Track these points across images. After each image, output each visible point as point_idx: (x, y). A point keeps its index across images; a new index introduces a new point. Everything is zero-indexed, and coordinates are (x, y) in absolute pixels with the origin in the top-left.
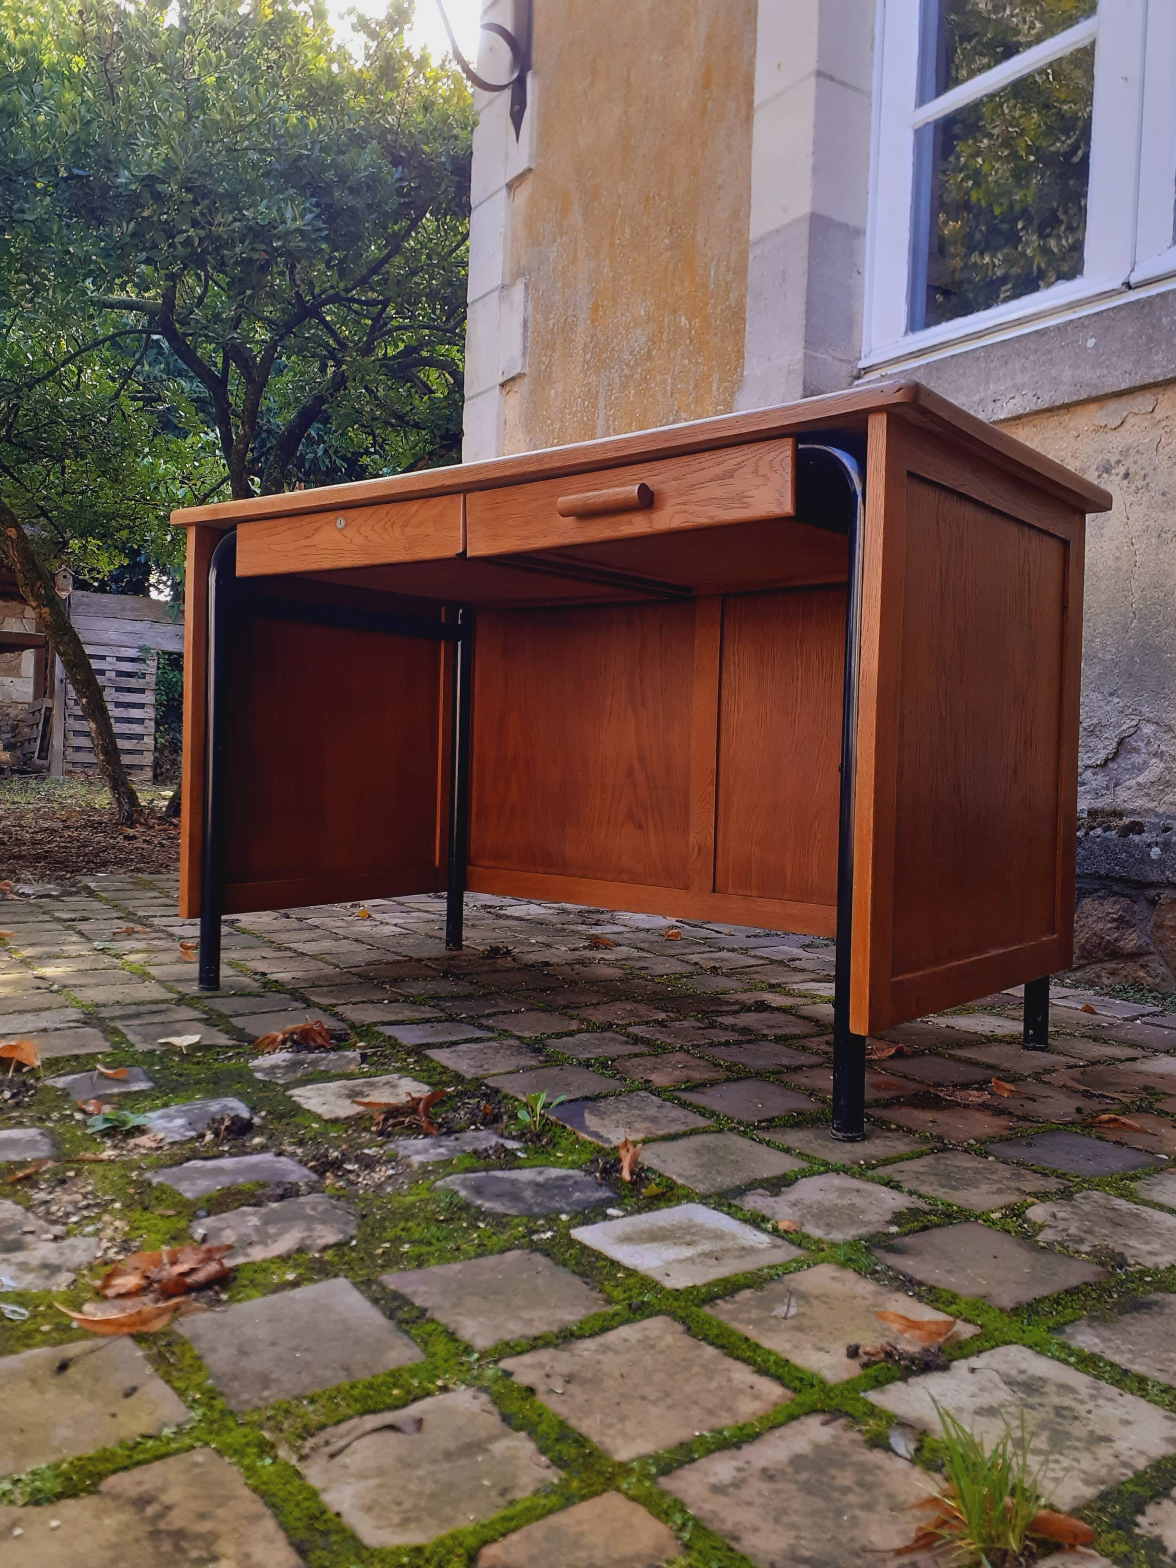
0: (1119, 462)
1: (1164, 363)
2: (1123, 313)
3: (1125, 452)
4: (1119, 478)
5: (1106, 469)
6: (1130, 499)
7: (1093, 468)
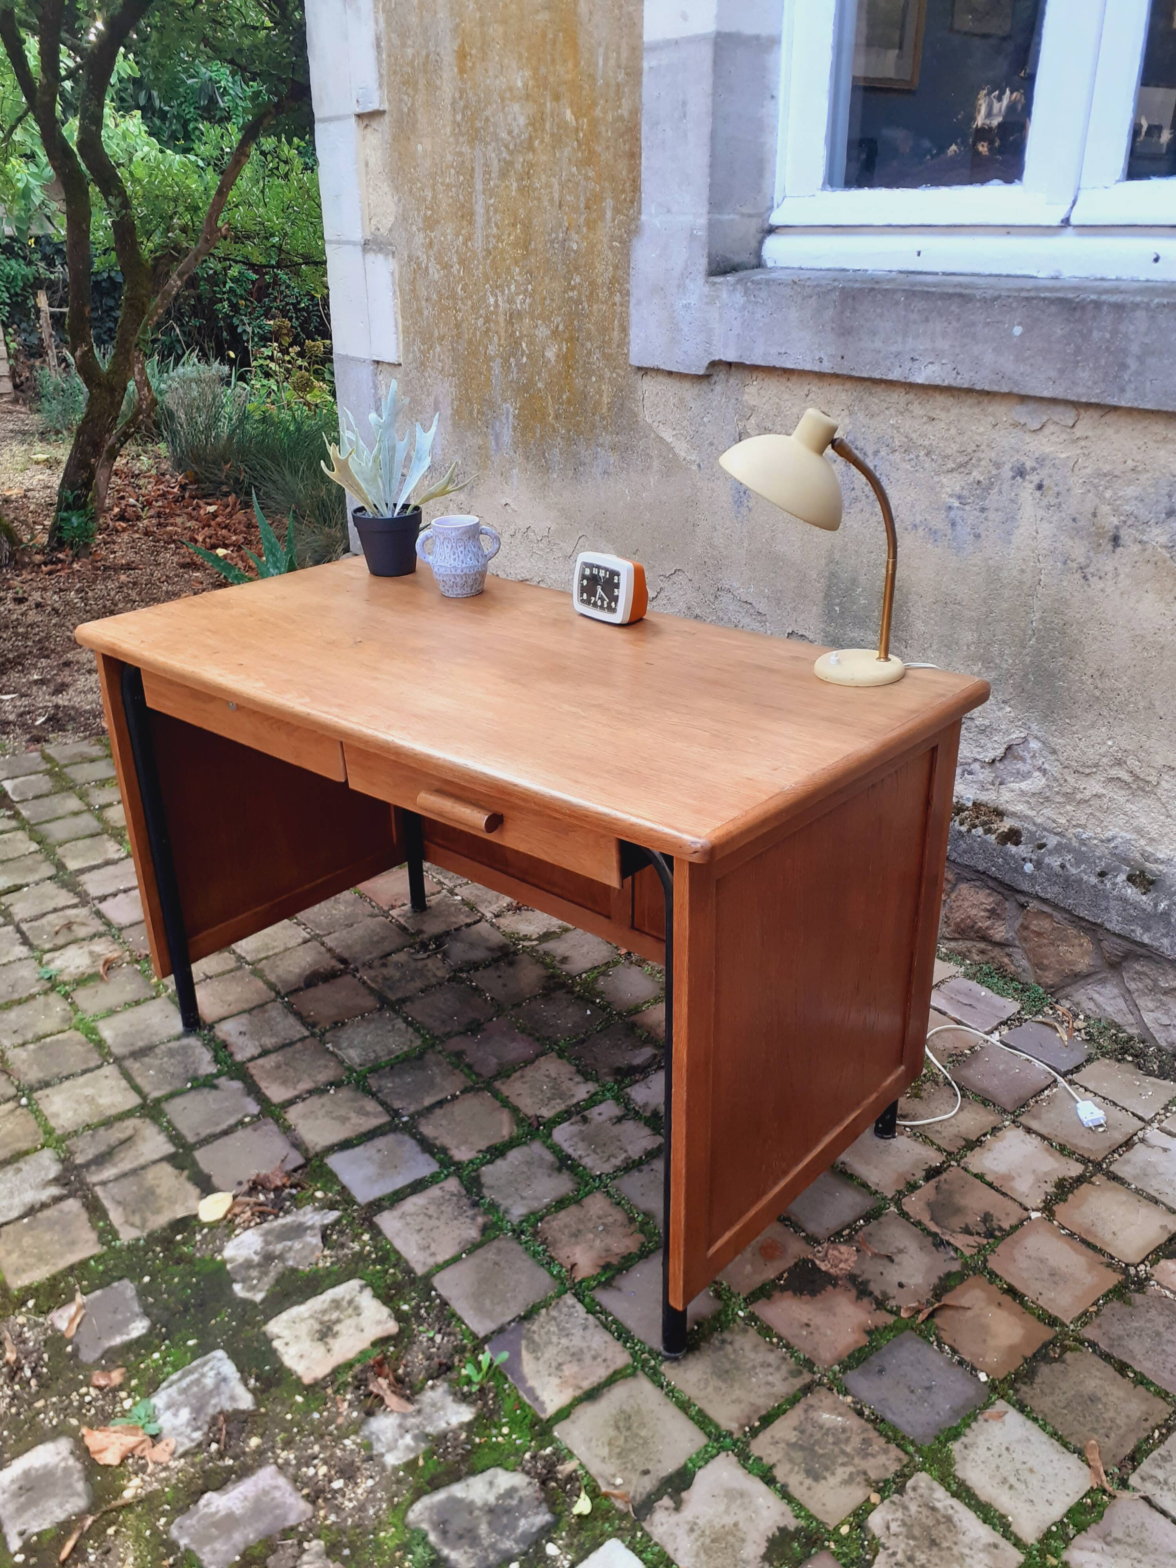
0: (1034, 469)
1: (1090, 383)
2: (1053, 309)
3: (1041, 461)
4: (1032, 486)
5: (1021, 472)
6: (1041, 513)
7: (1008, 466)
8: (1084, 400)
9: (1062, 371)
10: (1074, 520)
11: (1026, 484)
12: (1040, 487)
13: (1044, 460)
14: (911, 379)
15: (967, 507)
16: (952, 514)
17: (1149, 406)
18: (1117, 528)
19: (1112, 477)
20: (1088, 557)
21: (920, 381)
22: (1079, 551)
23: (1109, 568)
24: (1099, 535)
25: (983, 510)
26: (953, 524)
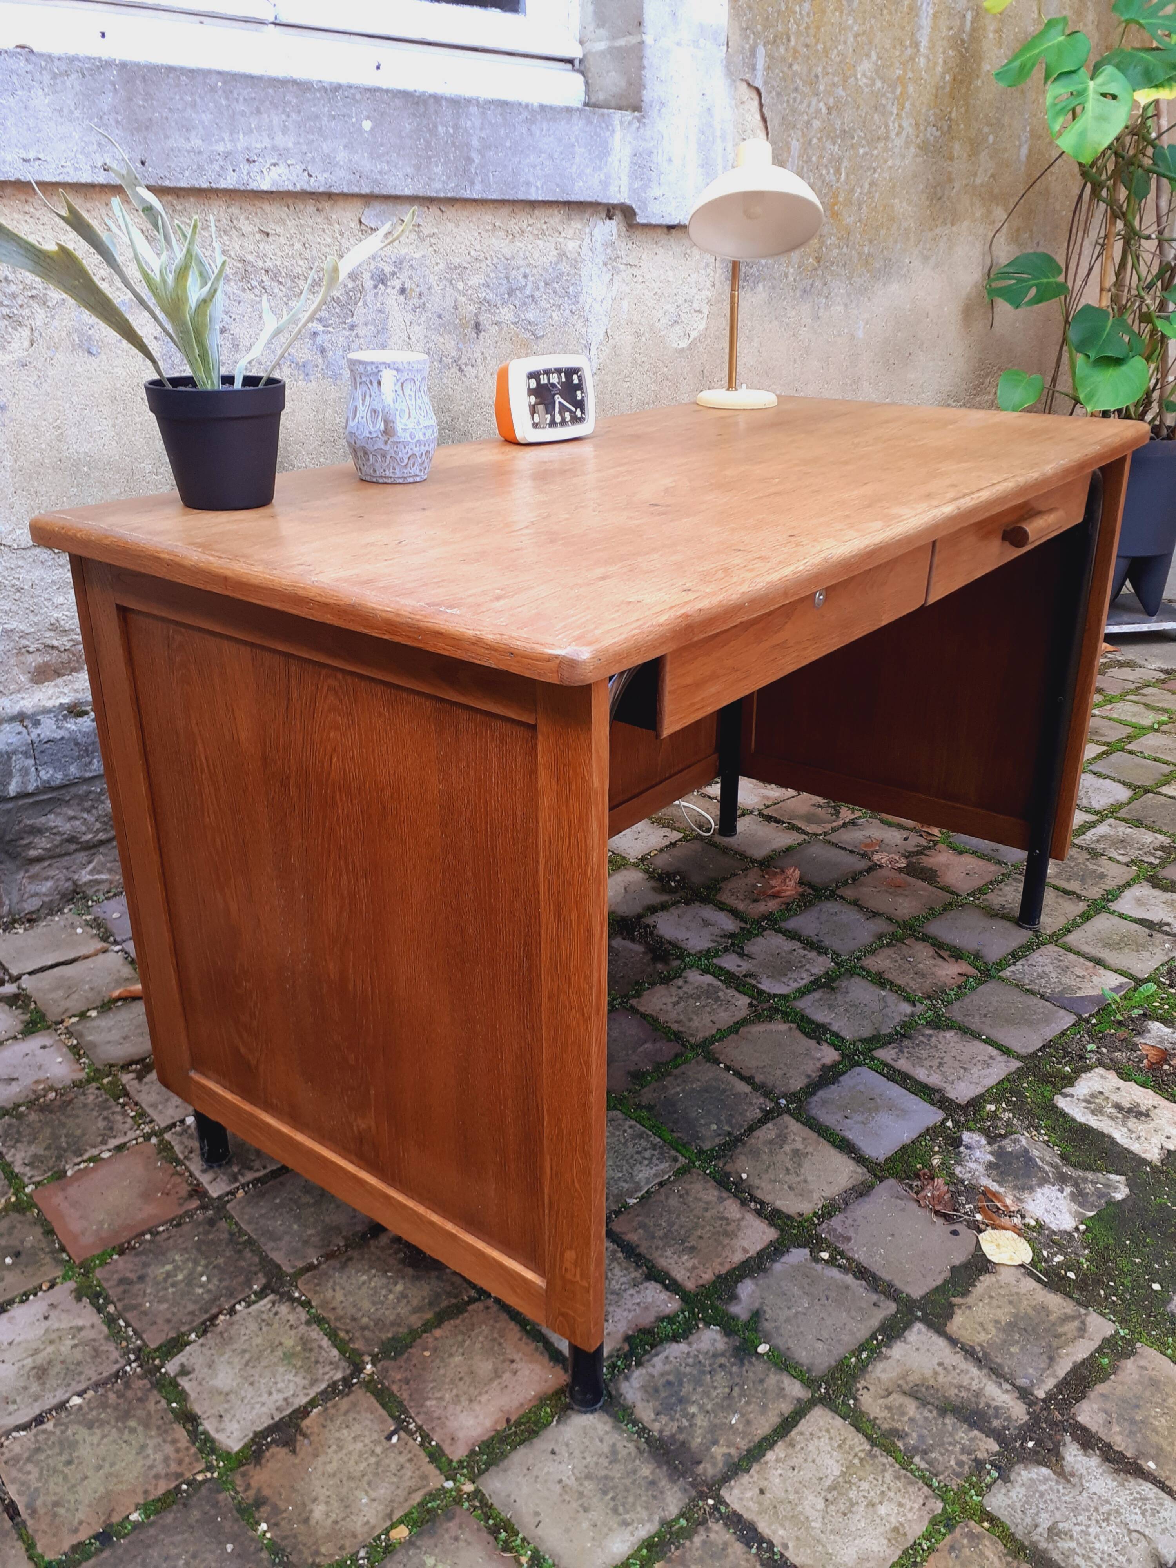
0: (393, 274)
2: (398, 102)
3: (399, 264)
4: (395, 291)
5: (381, 279)
6: (409, 317)
7: (367, 276)
8: (442, 195)
9: (418, 168)
10: (440, 317)
11: (389, 290)
12: (403, 291)
13: (401, 263)
14: (253, 186)
15: (330, 329)
16: (319, 340)
17: (495, 196)
18: (476, 315)
19: (460, 270)
20: (459, 350)
21: (265, 186)
22: (449, 344)
23: (478, 355)
24: (463, 326)
25: (352, 327)
26: (323, 351)
